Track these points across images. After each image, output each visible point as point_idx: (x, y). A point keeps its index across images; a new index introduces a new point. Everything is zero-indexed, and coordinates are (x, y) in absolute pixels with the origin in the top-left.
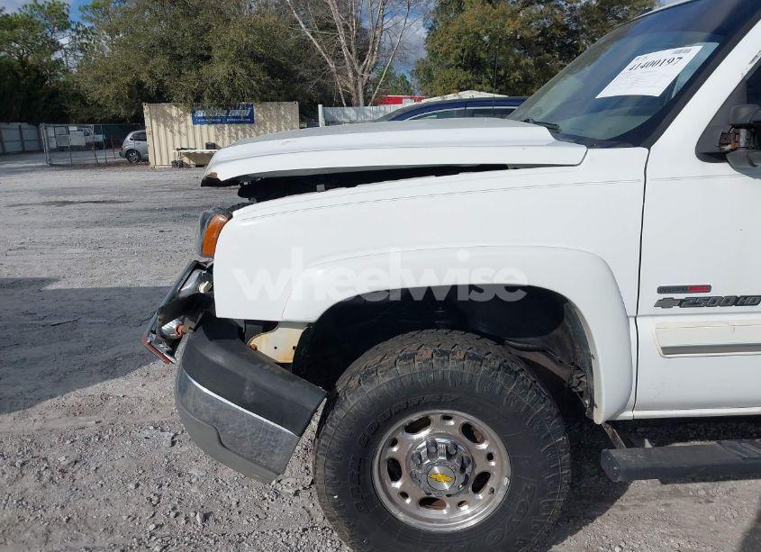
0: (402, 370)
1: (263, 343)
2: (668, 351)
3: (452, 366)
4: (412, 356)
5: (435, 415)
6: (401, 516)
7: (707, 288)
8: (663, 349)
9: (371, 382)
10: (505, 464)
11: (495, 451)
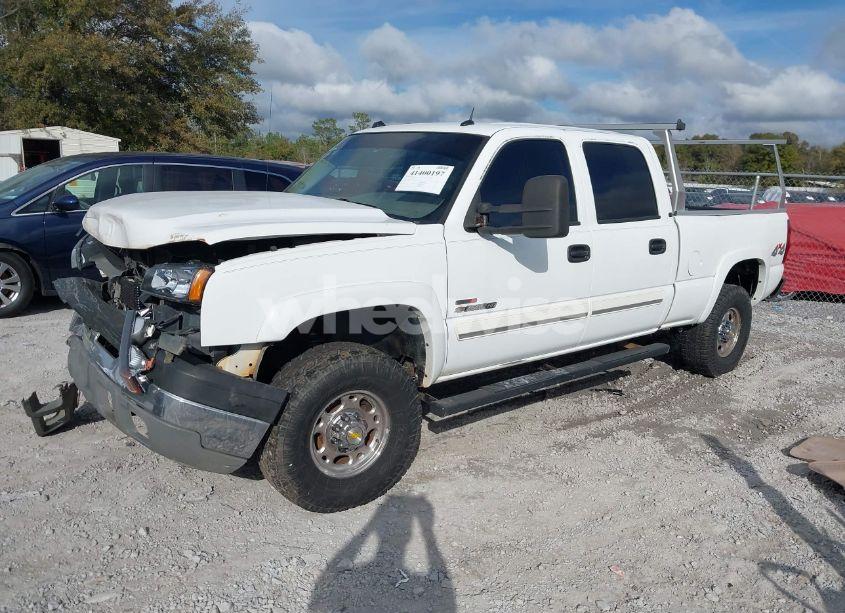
0: (333, 367)
1: (227, 365)
2: (462, 336)
3: (362, 359)
4: (337, 357)
5: (344, 397)
6: (326, 472)
7: (475, 300)
8: (460, 336)
9: (315, 377)
10: (387, 419)
11: (378, 414)
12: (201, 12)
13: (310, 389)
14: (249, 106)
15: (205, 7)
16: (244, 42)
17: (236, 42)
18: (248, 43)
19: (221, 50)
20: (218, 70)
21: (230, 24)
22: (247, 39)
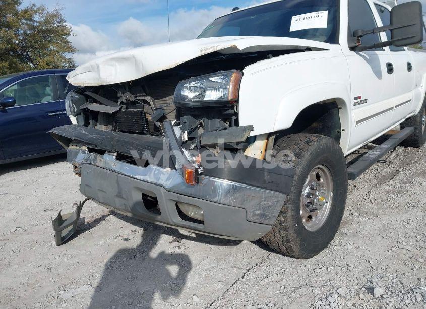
4: (311, 141)
8: (357, 122)
9: (303, 157)
10: (331, 185)
11: (325, 183)
12: (36, 12)
13: (302, 166)
14: (70, 60)
15: (38, 8)
16: (63, 26)
17: (59, 26)
18: (65, 26)
19: (50, 31)
20: (50, 42)
21: (54, 16)
22: (64, 24)
